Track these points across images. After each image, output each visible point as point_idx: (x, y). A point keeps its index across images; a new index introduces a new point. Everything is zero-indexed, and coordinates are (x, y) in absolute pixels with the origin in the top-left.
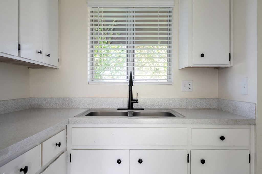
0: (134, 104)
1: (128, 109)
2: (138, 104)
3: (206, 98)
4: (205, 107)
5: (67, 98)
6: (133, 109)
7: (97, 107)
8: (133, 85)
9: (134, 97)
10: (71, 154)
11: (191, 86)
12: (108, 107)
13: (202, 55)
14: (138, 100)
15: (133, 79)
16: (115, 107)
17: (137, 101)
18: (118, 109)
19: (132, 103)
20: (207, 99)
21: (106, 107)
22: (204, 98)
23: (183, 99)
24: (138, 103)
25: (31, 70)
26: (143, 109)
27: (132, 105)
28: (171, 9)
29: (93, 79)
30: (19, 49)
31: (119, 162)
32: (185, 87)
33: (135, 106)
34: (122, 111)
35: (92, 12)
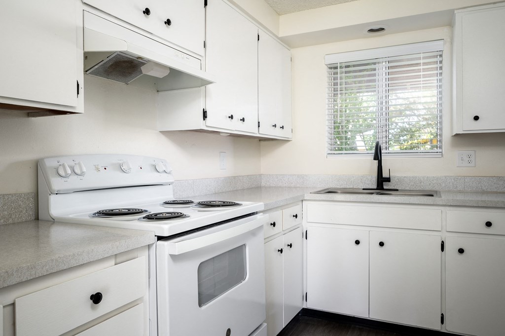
0: (384, 183)
1: (377, 189)
2: (389, 183)
3: (497, 177)
4: (495, 190)
6: (383, 189)
7: (337, 187)
9: (385, 175)
10: (306, 231)
11: (473, 159)
13: (476, 118)
14: (389, 178)
16: (360, 187)
17: (388, 180)
18: (363, 189)
19: (383, 181)
20: (500, 177)
21: (349, 187)
22: (495, 177)
23: (459, 178)
24: (389, 181)
25: (262, 143)
26: (397, 190)
27: (382, 184)
28: (441, 53)
29: (333, 152)
30: (259, 126)
31: (357, 242)
32: (462, 160)
33: (386, 186)
34: (368, 191)
35: (330, 68)
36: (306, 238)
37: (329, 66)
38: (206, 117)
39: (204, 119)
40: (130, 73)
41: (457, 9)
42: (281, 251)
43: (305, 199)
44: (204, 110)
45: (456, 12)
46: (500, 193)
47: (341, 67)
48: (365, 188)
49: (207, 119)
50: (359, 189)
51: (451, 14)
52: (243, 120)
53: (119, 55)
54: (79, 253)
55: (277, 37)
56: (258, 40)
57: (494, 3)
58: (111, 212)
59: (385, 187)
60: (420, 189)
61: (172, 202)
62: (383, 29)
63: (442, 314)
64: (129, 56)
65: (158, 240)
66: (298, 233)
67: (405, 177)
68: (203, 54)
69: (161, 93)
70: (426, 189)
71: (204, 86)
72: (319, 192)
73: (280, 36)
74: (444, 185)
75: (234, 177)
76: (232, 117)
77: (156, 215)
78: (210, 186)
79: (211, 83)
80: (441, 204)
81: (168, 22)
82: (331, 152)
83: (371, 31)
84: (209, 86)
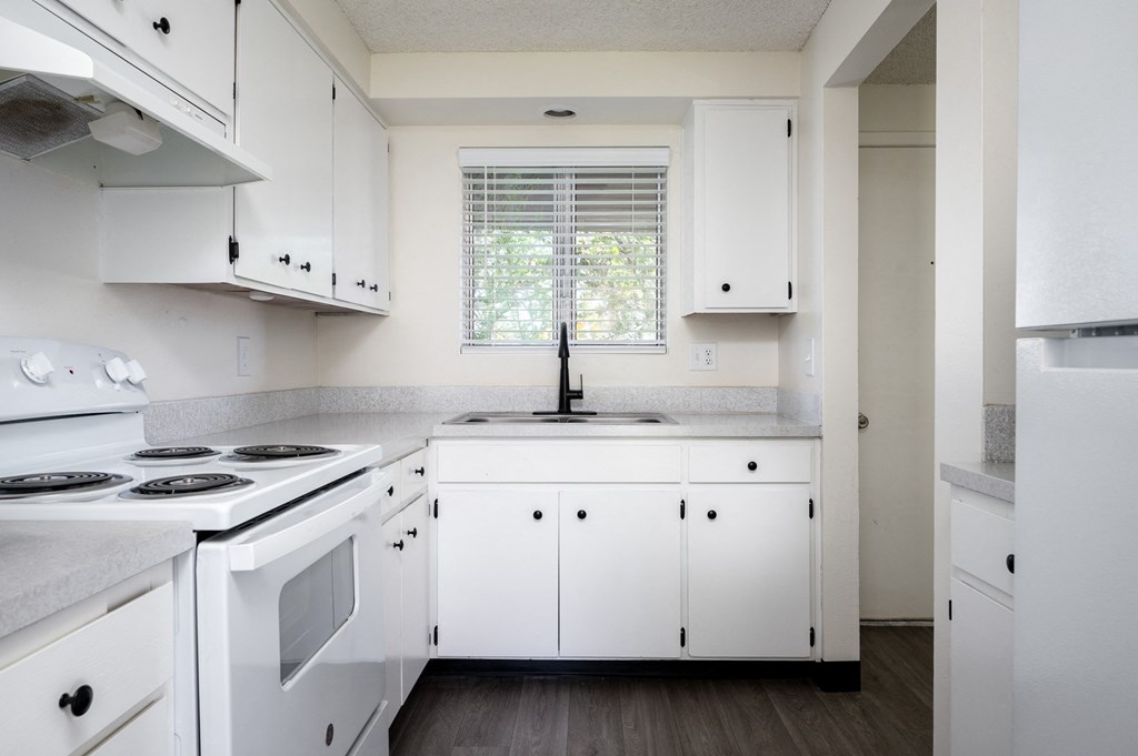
0: (572, 401)
1: (559, 412)
2: (580, 400)
4: (746, 409)
5: (408, 388)
6: (569, 412)
7: (483, 410)
8: (568, 355)
9: (574, 385)
10: (436, 501)
11: (712, 357)
12: (509, 410)
13: (726, 288)
14: (581, 392)
15: (569, 341)
16: (527, 410)
17: (579, 395)
18: (534, 413)
19: (569, 398)
22: (745, 386)
23: (693, 389)
24: (581, 397)
25: (323, 320)
26: (595, 414)
27: (567, 404)
28: (663, 170)
29: (472, 342)
30: (334, 283)
31: (538, 516)
32: (697, 359)
33: (575, 406)
34: (542, 416)
35: (467, 175)
36: (436, 516)
37: (467, 171)
38: (237, 256)
39: (231, 261)
40: (44, 134)
41: (698, 98)
42: (401, 545)
43: (434, 435)
44: (230, 239)
45: (695, 102)
46: (753, 413)
47: (490, 176)
48: (535, 410)
49: (239, 262)
50: (524, 413)
51: (687, 103)
52: (308, 267)
53: (31, 85)
54: (38, 591)
55: (365, 97)
56: (334, 98)
57: (752, 98)
58: (18, 484)
59: (573, 409)
60: (632, 410)
61: (156, 453)
62: (570, 113)
63: (683, 630)
64: (55, 93)
65: (198, 541)
66: (420, 508)
67: (605, 389)
68: (229, 110)
69: (108, 192)
70: (641, 411)
71: (232, 186)
72: (456, 421)
73: (371, 97)
74: (669, 403)
75: (267, 393)
76: (287, 260)
77: (167, 483)
78: (217, 414)
79: (256, 179)
80: (682, 435)
81: (163, 26)
82: (468, 341)
83: (550, 113)
84: (249, 187)
